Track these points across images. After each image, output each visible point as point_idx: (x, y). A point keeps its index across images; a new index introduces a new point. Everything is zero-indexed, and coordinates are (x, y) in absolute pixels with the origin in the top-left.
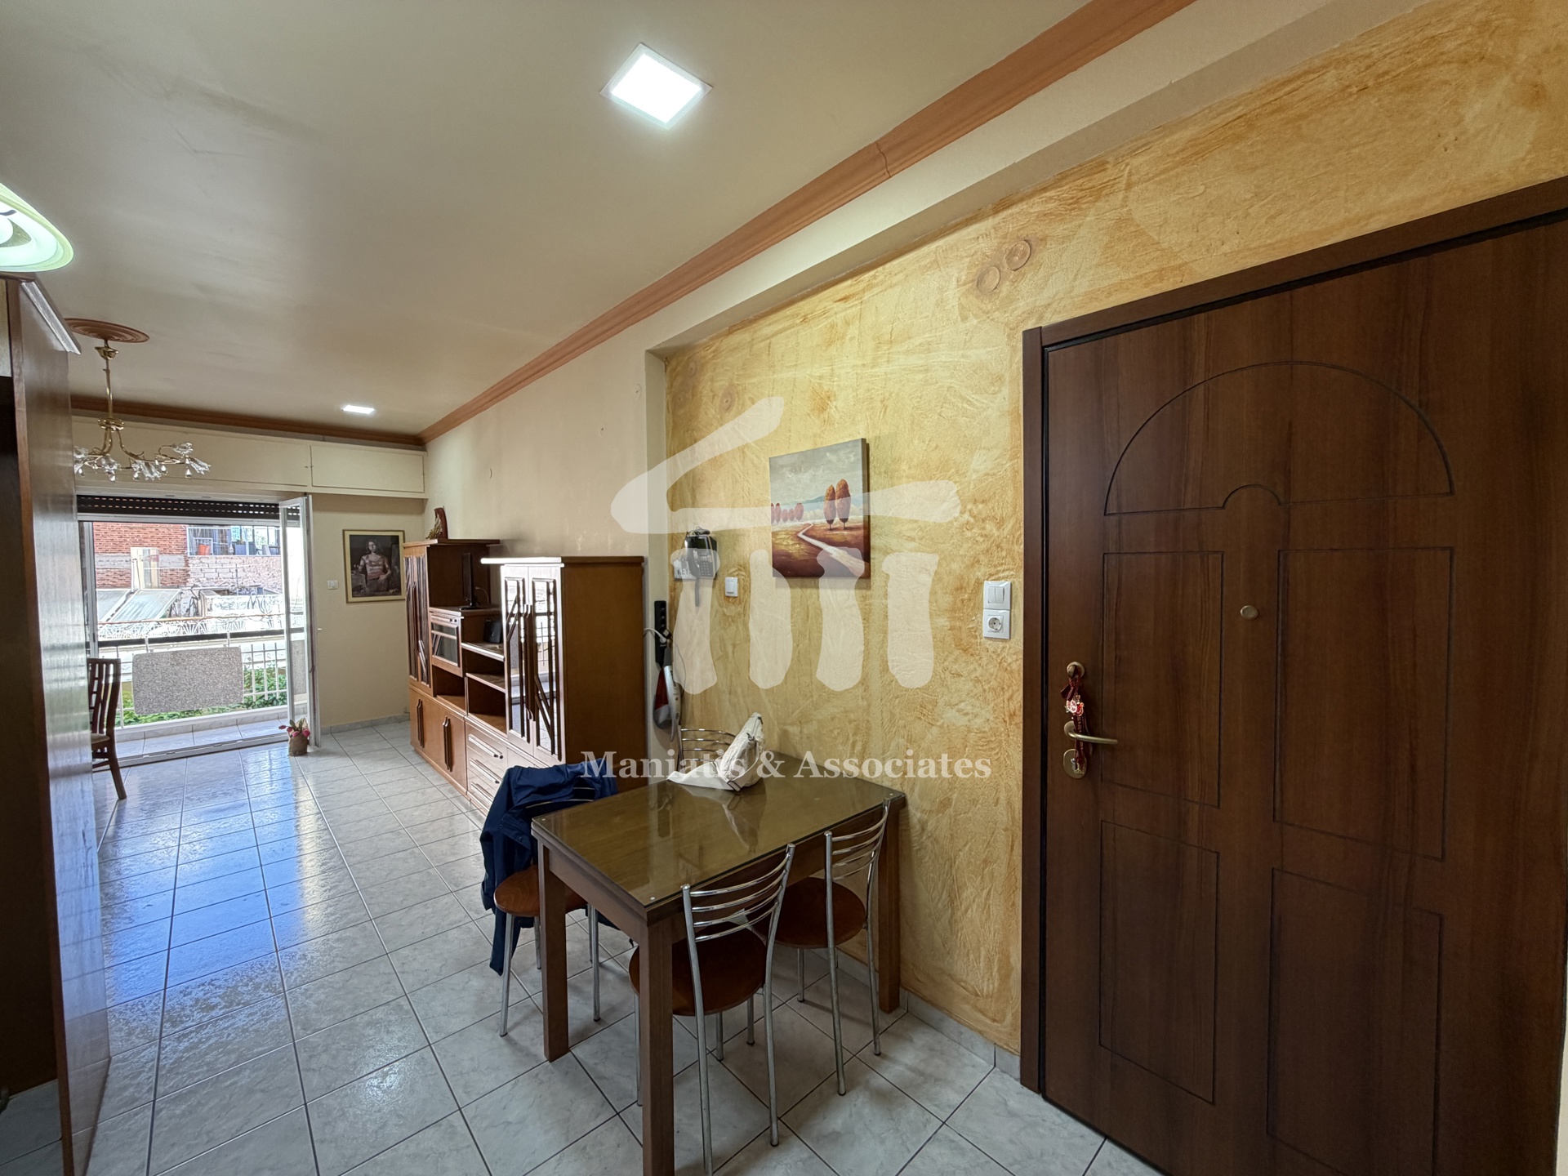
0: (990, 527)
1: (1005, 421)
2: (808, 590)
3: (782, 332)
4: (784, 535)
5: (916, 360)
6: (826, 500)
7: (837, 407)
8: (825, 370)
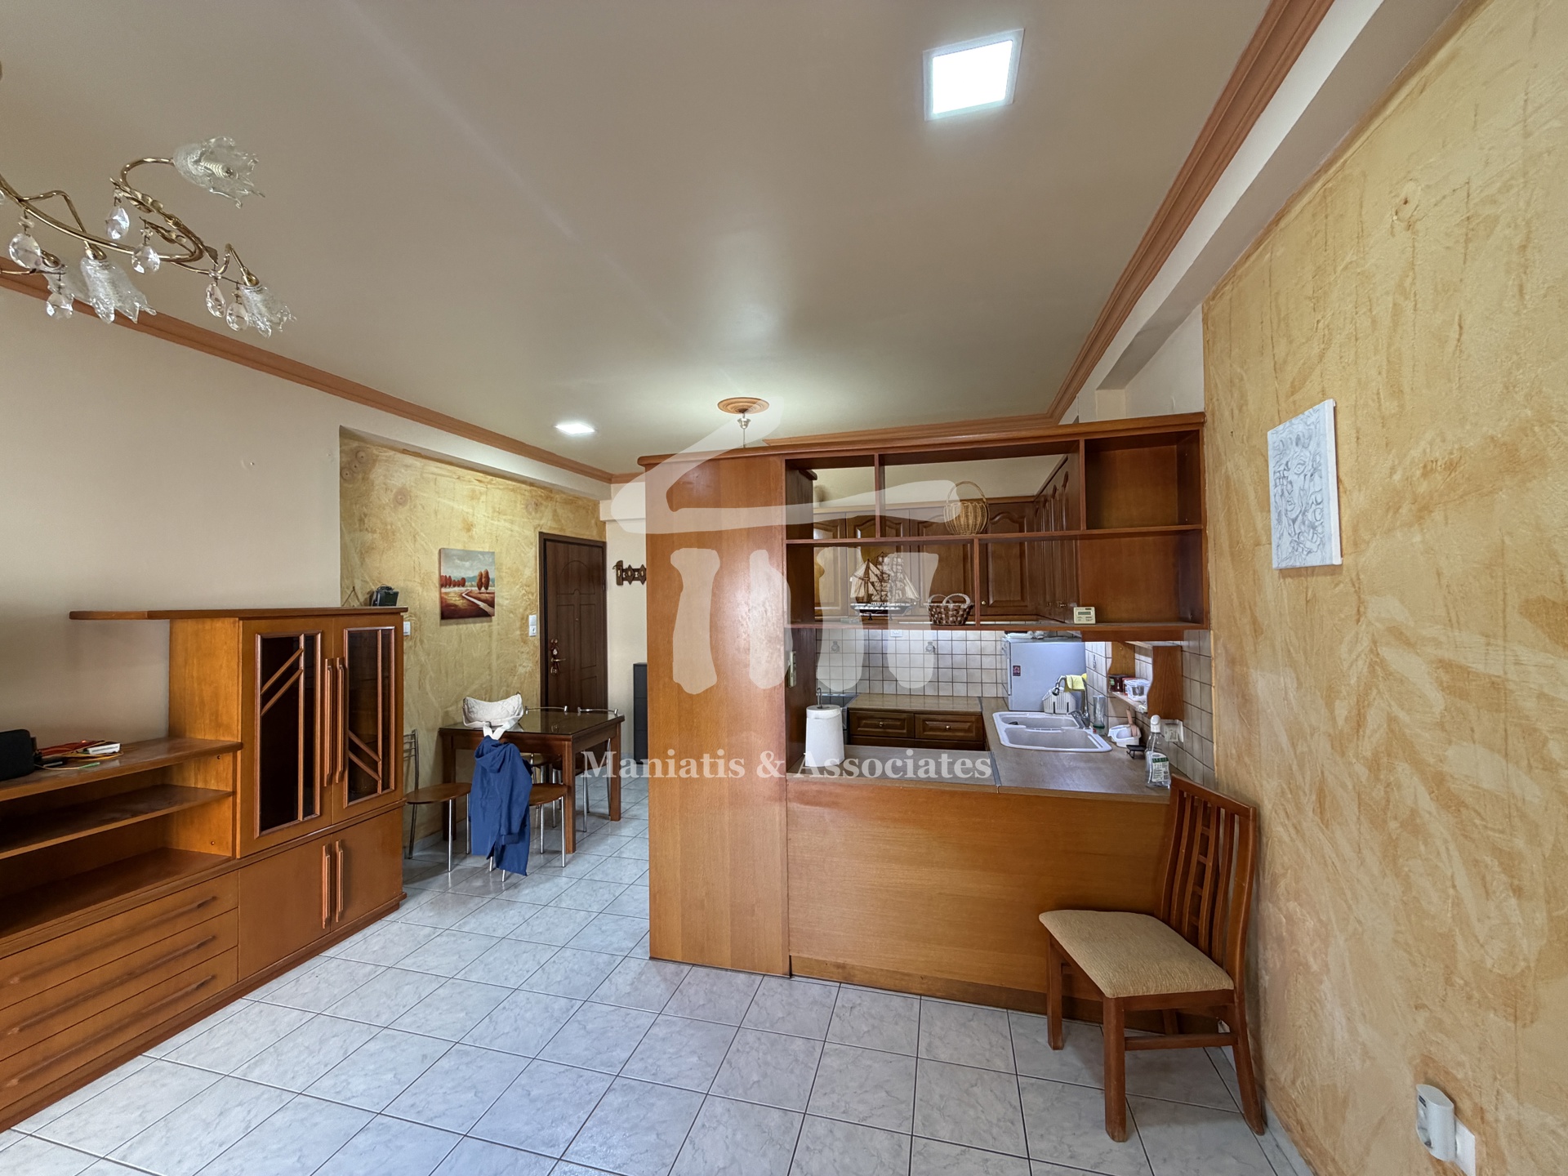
0: (530, 596)
1: (534, 559)
2: (461, 626)
3: (443, 476)
4: (454, 595)
5: (508, 525)
6: (478, 578)
7: (476, 531)
8: (471, 511)
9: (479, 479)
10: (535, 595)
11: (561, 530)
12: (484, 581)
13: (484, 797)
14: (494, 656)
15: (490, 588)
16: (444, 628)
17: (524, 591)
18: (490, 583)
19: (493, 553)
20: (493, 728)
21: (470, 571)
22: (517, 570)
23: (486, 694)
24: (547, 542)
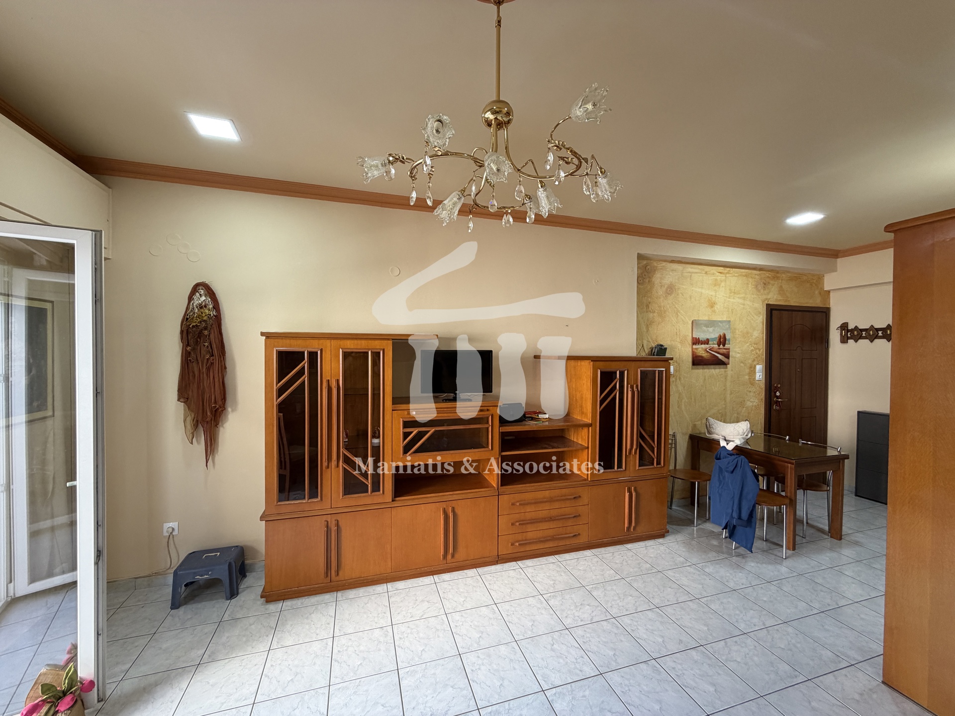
1: (761, 324)
2: (705, 370)
3: (696, 273)
4: (701, 349)
5: (741, 301)
6: (718, 339)
7: (717, 307)
8: (713, 293)
9: (721, 271)
10: (761, 350)
11: (786, 301)
12: (722, 340)
13: (720, 487)
14: (729, 392)
15: (726, 345)
16: (694, 371)
17: (752, 348)
18: (727, 342)
19: (730, 321)
20: (728, 442)
21: (712, 334)
22: (748, 333)
23: (721, 417)
24: (772, 311)
